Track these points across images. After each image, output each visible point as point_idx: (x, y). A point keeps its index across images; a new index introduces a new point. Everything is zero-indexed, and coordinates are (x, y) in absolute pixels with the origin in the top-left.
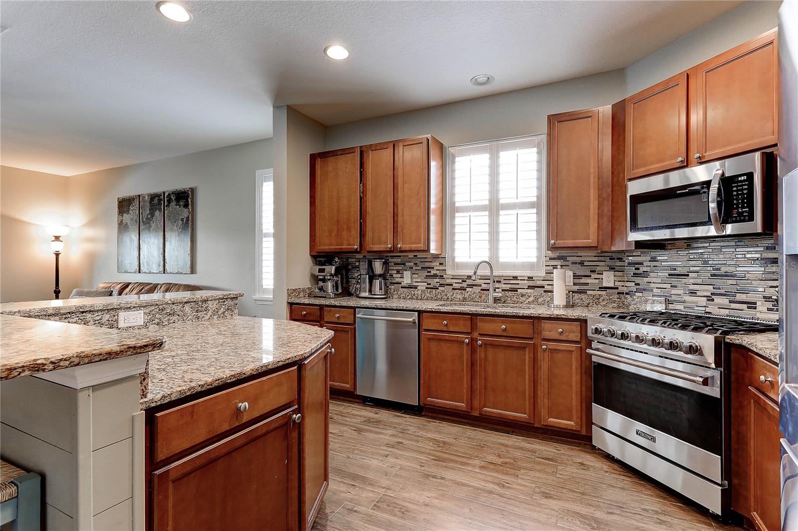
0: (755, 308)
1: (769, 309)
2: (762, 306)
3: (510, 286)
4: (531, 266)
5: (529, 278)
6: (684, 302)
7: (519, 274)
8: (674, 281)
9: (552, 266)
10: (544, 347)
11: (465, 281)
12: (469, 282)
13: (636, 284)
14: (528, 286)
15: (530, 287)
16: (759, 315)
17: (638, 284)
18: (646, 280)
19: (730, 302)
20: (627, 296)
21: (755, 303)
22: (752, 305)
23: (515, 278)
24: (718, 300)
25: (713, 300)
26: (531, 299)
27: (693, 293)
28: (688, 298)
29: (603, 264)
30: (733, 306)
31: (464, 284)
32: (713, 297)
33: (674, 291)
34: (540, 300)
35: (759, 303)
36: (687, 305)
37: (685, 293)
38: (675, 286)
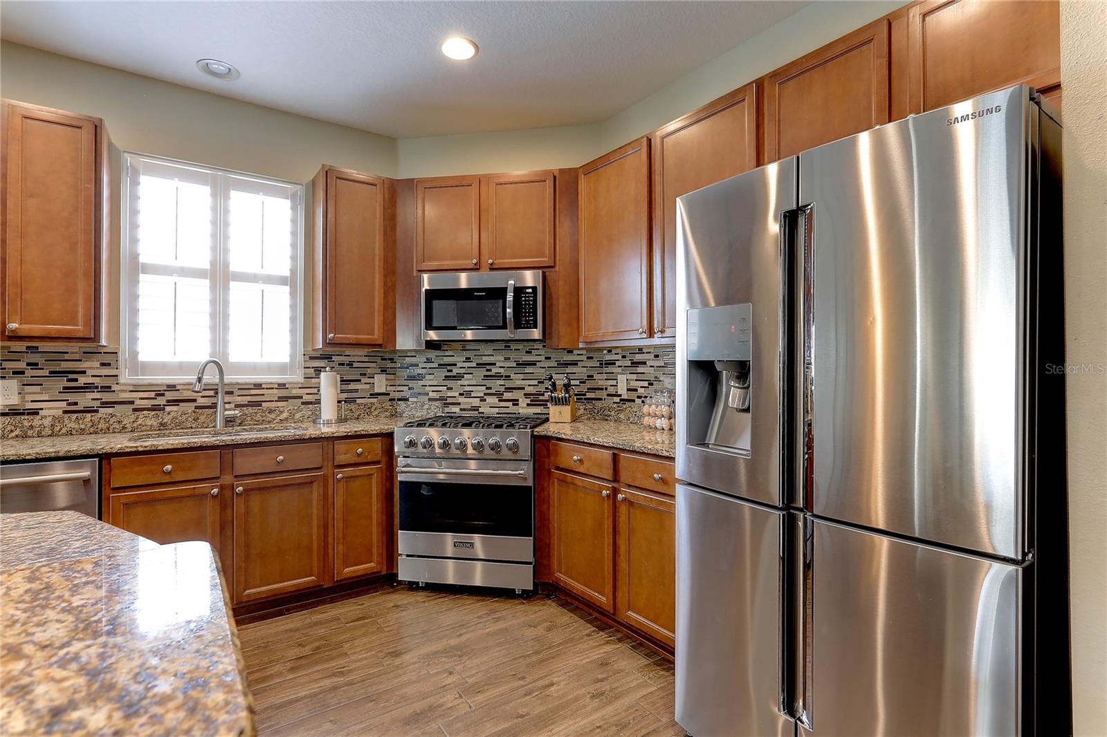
0: (518, 405)
1: (528, 405)
2: (523, 402)
3: (249, 398)
4: (282, 368)
5: (279, 385)
6: (459, 404)
7: (263, 381)
8: (450, 383)
9: (313, 368)
10: (339, 476)
11: (163, 395)
12: (170, 395)
13: (409, 389)
14: (279, 397)
15: (281, 399)
16: (520, 411)
17: (413, 388)
18: (421, 383)
19: (500, 401)
20: (399, 402)
21: (518, 400)
22: (515, 402)
23: (258, 386)
24: (490, 400)
25: (485, 400)
26: (285, 415)
27: (468, 394)
28: (462, 400)
29: (374, 365)
31: (161, 401)
32: (485, 397)
34: (298, 416)
35: (521, 400)
36: (462, 406)
37: (460, 394)
38: (451, 389)
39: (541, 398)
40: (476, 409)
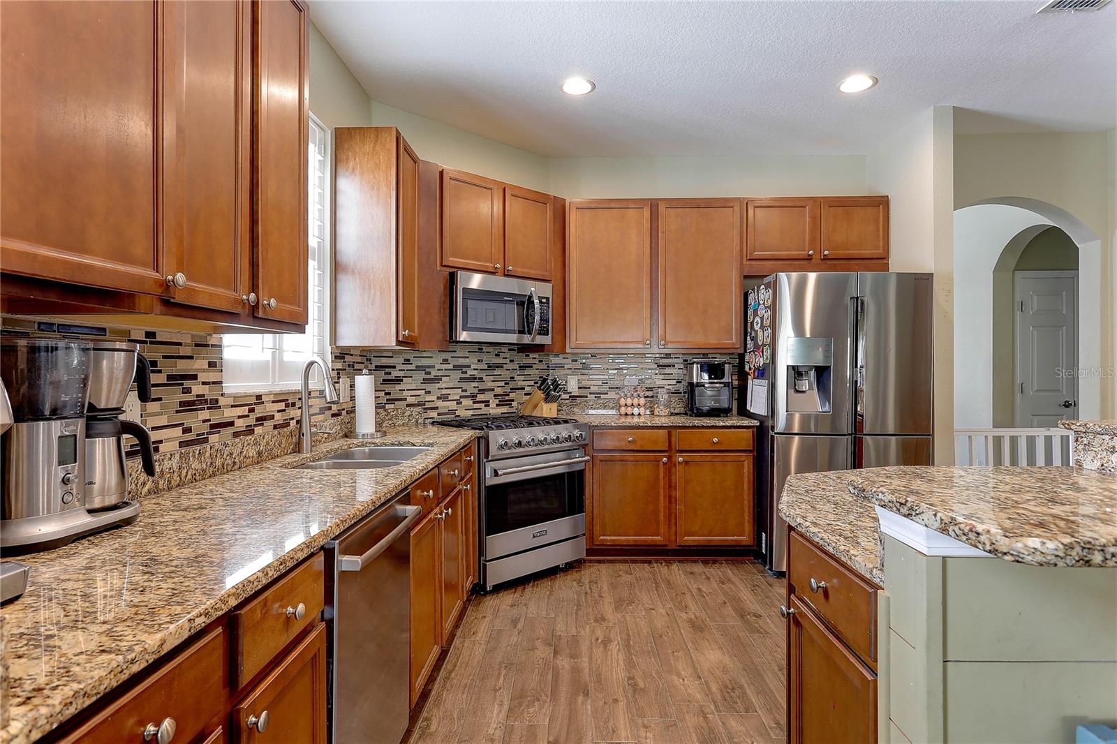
0: (489, 406)
2: (493, 403)
6: (437, 408)
8: (428, 387)
13: (386, 394)
17: (389, 394)
18: (398, 387)
19: (474, 403)
21: (489, 401)
22: (487, 403)
24: (465, 402)
25: (461, 403)
27: (444, 398)
28: (440, 404)
30: (476, 406)
32: (461, 400)
33: (428, 398)
36: (440, 411)
37: (438, 398)
38: (429, 392)
39: (507, 398)
40: (453, 412)
